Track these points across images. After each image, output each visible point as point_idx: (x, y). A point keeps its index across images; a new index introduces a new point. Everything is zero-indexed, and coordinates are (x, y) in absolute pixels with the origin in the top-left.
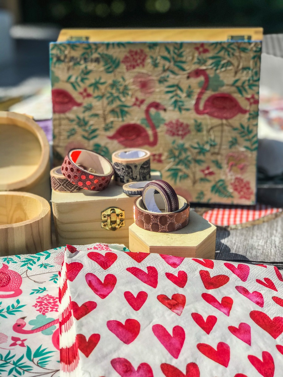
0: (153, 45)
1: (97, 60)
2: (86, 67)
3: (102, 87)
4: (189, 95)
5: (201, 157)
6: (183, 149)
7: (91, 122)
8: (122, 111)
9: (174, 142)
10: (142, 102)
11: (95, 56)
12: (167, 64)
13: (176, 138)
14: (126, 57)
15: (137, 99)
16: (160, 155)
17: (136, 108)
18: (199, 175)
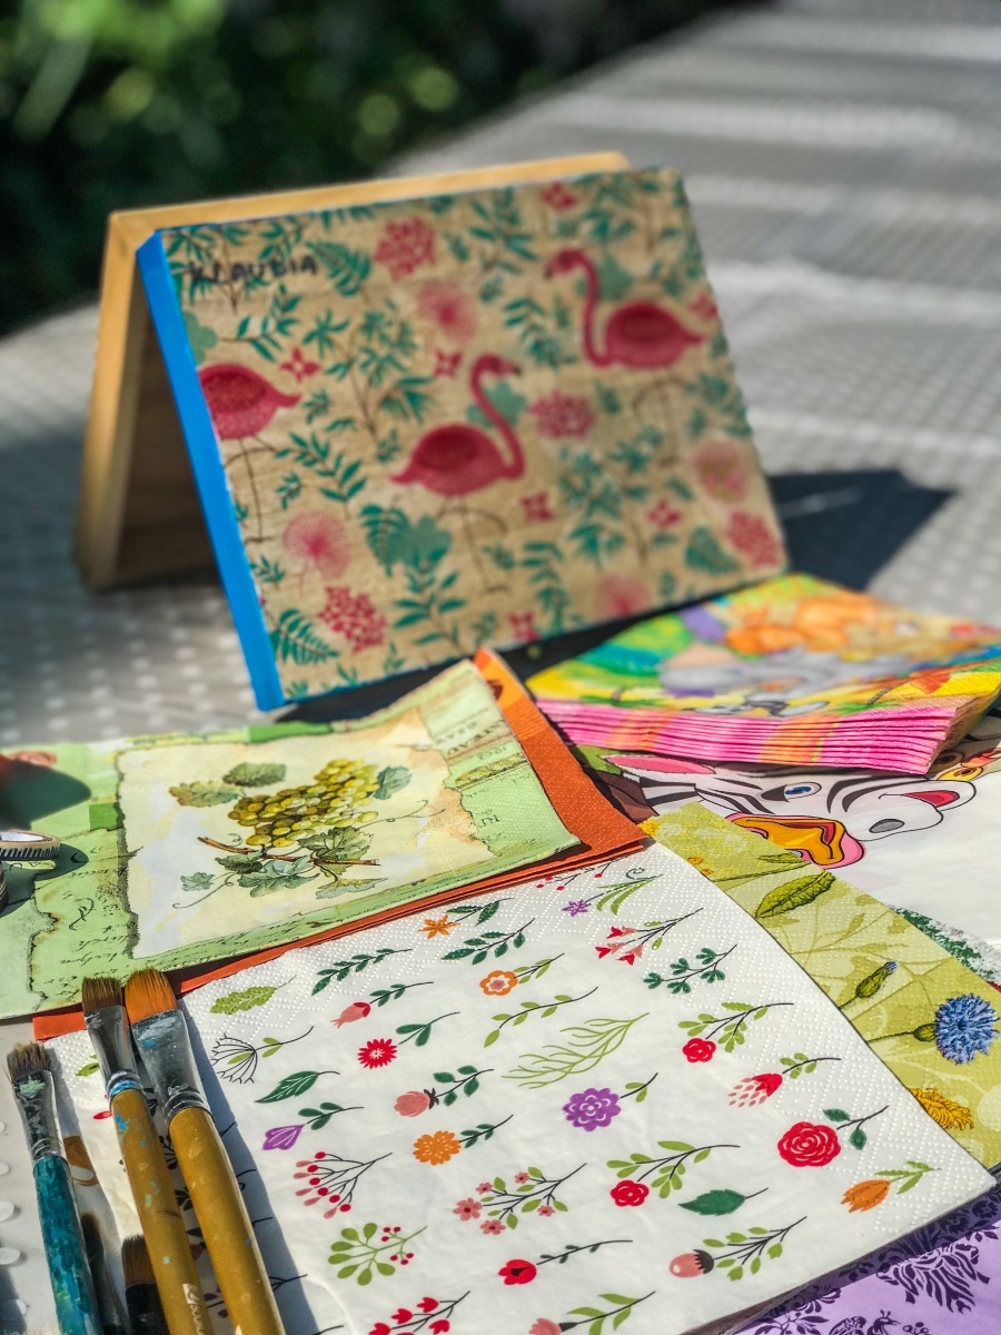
0: (442, 203)
1: (309, 265)
2: (283, 289)
3: (341, 338)
4: (563, 320)
5: (638, 480)
6: (590, 468)
7: (336, 447)
8: (410, 396)
9: (564, 454)
10: (456, 360)
11: (299, 252)
12: (489, 248)
13: (565, 441)
14: (383, 246)
15: (441, 357)
16: (542, 498)
17: (444, 381)
18: (649, 530)
